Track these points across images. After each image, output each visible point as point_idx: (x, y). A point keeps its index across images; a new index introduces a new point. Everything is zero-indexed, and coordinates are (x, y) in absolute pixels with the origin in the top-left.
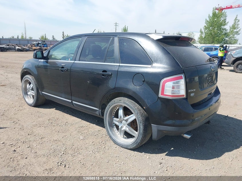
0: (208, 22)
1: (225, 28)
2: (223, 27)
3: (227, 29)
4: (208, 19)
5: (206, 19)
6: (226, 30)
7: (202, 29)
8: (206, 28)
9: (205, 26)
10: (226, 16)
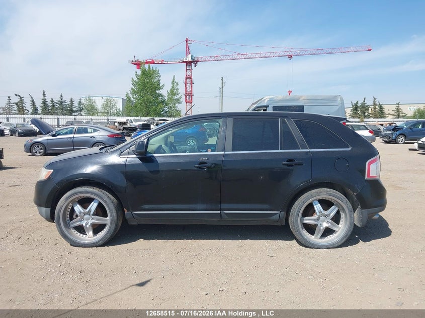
0: (136, 82)
1: (161, 93)
2: (158, 92)
3: (163, 94)
4: (135, 79)
5: (132, 79)
6: (162, 97)
7: (129, 92)
8: (134, 92)
9: (132, 89)
10: (159, 76)
